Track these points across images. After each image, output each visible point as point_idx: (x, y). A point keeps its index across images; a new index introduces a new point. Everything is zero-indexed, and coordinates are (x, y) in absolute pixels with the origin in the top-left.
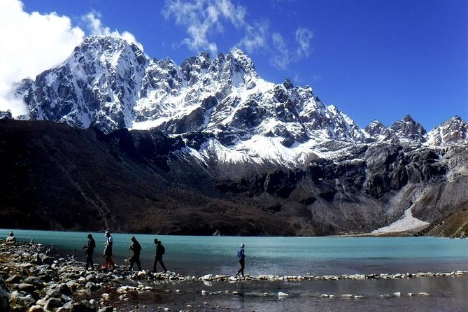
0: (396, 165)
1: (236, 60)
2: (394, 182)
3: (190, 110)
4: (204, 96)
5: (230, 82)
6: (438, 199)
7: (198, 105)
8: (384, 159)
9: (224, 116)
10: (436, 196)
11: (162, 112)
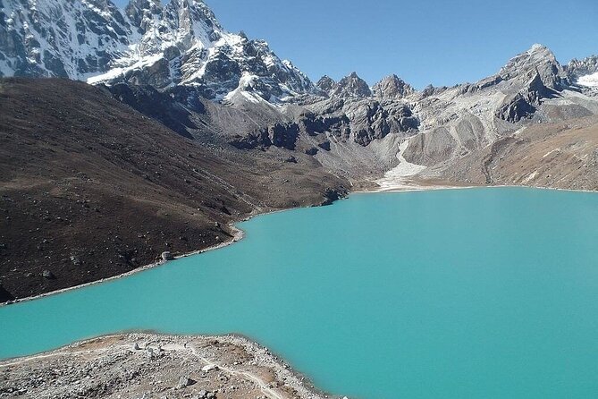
0: (376, 118)
1: (194, 8)
2: (377, 132)
3: (151, 60)
4: (165, 45)
5: (192, 32)
6: (423, 146)
7: (160, 56)
8: (365, 113)
9: (194, 69)
10: (420, 144)
11: (114, 61)
